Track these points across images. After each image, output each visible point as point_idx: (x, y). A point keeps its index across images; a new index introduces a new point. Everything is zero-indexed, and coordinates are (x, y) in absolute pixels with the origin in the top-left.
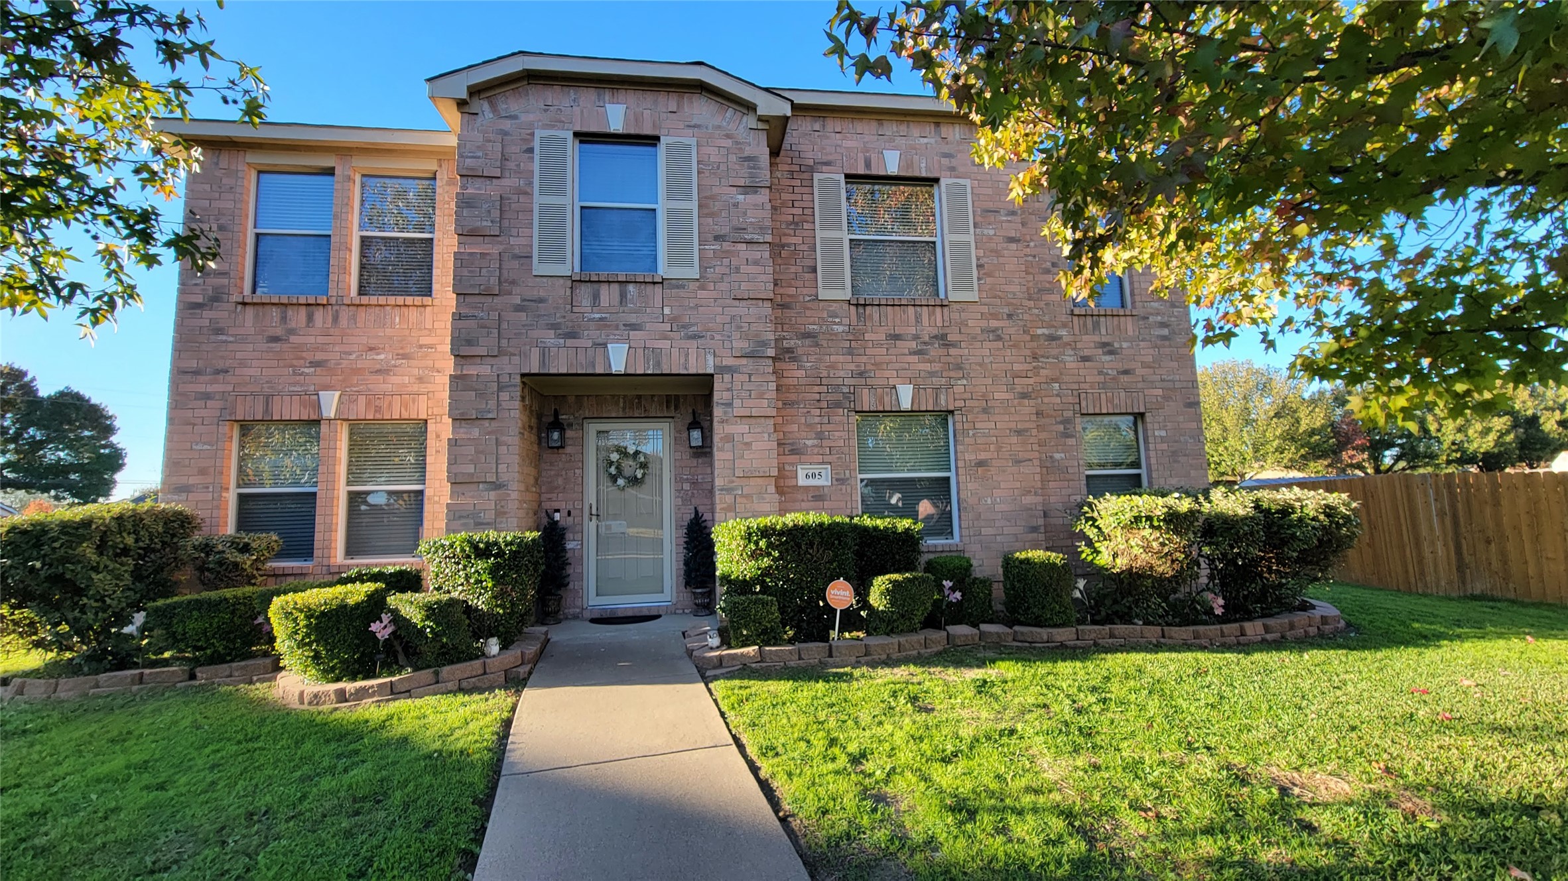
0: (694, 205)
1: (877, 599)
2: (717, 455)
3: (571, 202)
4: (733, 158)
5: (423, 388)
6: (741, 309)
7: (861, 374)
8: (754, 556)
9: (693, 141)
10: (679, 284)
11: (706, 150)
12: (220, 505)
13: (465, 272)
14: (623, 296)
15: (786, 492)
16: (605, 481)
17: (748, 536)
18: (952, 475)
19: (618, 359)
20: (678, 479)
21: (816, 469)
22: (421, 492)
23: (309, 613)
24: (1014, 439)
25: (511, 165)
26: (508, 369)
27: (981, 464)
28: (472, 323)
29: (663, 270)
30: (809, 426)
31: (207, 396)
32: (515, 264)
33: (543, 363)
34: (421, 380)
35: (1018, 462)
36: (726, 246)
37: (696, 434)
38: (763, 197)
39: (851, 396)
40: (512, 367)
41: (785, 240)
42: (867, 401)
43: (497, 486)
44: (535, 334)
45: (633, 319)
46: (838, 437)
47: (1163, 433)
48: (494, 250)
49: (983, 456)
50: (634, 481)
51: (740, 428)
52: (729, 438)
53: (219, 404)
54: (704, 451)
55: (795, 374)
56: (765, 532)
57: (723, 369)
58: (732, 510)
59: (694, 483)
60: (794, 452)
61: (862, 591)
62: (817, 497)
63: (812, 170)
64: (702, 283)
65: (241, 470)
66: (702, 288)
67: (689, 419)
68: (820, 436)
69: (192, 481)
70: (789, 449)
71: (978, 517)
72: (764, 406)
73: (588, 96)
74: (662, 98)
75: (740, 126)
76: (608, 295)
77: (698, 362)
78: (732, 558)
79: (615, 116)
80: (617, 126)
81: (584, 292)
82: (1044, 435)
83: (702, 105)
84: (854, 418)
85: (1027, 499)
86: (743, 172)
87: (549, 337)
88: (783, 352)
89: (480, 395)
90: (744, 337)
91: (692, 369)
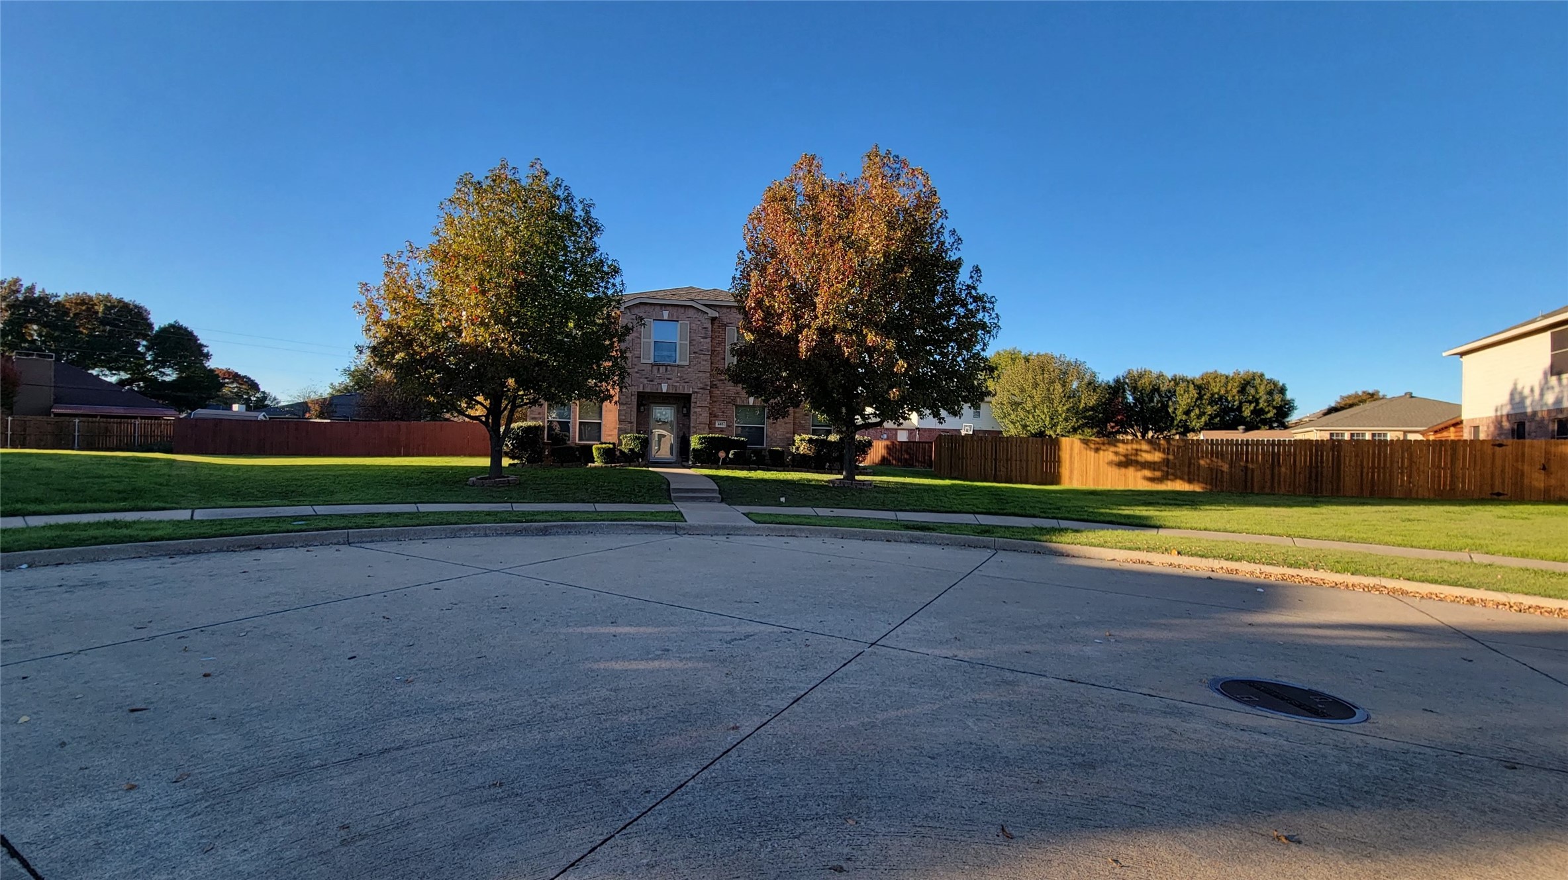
0: (688, 343)
1: (731, 456)
2: (692, 417)
3: (652, 341)
4: (700, 328)
6: (701, 374)
7: (737, 393)
8: (701, 444)
9: (688, 322)
10: (682, 366)
11: (691, 325)
12: (543, 423)
14: (666, 369)
15: (711, 428)
16: (655, 423)
17: (698, 439)
18: (765, 426)
19: (664, 388)
20: (678, 422)
21: (721, 422)
22: (600, 423)
26: (633, 390)
27: (773, 423)
29: (678, 362)
30: (721, 409)
32: (636, 359)
33: (643, 389)
35: (787, 424)
36: (697, 355)
37: (685, 411)
38: (709, 340)
39: (734, 400)
40: (635, 389)
41: (716, 350)
42: (739, 402)
43: (631, 423)
44: (641, 380)
45: (669, 377)
46: (729, 413)
48: (630, 355)
49: (775, 421)
50: (665, 423)
51: (699, 410)
52: (695, 412)
54: (688, 415)
55: (716, 392)
56: (704, 438)
57: (694, 392)
58: (695, 433)
59: (684, 425)
60: (715, 417)
61: (727, 454)
62: (721, 430)
63: (726, 325)
64: (689, 366)
65: (548, 413)
66: (690, 368)
67: (682, 405)
68: (723, 412)
69: (536, 416)
70: (713, 416)
71: (772, 439)
72: (706, 404)
73: (658, 308)
74: (679, 309)
75: (702, 318)
76: (662, 369)
77: (687, 390)
78: (695, 443)
79: (666, 314)
80: (666, 317)
81: (655, 368)
82: (797, 415)
83: (691, 312)
84: (734, 407)
85: (788, 435)
86: (703, 332)
87: (645, 381)
88: (713, 386)
89: (627, 397)
90: (701, 383)
91: (686, 392)
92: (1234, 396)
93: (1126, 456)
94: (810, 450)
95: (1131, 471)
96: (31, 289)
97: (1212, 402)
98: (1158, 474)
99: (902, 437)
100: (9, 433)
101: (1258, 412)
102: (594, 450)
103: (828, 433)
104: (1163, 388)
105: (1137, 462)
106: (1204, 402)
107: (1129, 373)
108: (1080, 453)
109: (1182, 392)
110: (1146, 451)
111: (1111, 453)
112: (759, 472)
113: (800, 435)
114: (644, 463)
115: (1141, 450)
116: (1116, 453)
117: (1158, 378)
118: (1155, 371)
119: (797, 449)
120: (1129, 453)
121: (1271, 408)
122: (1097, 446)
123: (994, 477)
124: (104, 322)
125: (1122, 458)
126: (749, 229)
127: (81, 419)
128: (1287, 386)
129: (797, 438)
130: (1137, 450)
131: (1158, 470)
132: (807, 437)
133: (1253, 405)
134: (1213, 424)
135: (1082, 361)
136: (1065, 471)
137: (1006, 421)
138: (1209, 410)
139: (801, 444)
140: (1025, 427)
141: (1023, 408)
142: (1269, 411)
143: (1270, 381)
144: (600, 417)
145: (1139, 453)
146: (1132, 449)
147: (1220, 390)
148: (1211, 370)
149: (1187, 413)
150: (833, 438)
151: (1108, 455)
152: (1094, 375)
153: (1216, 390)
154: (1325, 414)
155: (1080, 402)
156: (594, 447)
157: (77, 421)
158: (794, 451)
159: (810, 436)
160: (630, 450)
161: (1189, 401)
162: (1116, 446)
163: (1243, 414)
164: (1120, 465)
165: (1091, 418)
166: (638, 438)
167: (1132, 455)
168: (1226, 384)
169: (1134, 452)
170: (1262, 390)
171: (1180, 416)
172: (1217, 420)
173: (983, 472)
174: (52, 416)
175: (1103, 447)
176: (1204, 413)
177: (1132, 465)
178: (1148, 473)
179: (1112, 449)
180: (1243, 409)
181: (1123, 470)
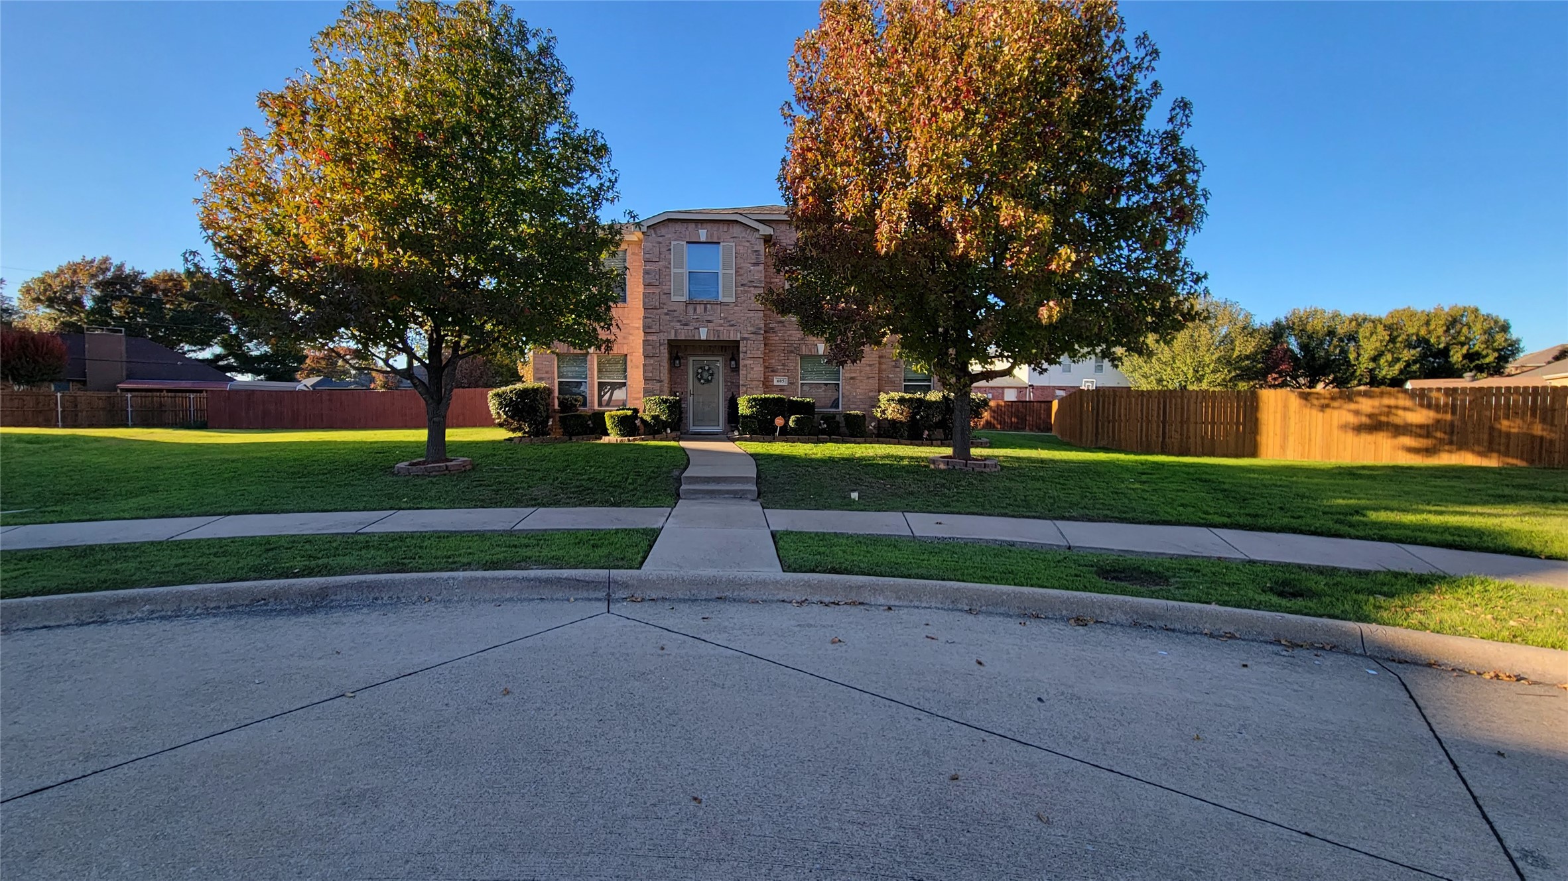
0: (733, 272)
1: (791, 424)
2: (741, 372)
3: (685, 271)
4: (749, 251)
5: (625, 341)
6: (751, 314)
7: (802, 339)
8: (751, 408)
9: (734, 244)
10: (727, 304)
11: (738, 247)
12: (553, 384)
13: (647, 300)
14: (705, 309)
15: (767, 385)
16: (696, 381)
17: (749, 402)
18: (840, 382)
19: (703, 334)
20: (726, 381)
21: (781, 378)
22: (624, 383)
24: (868, 368)
25: (662, 256)
26: (663, 338)
27: (852, 378)
28: (650, 320)
29: (721, 299)
30: (780, 361)
32: (665, 296)
33: (676, 336)
34: (624, 338)
35: (868, 378)
36: (746, 289)
37: (733, 363)
38: (761, 267)
39: (798, 348)
40: (664, 337)
41: (773, 280)
42: (804, 351)
43: (660, 381)
44: (672, 324)
45: (709, 318)
46: (791, 366)
48: (657, 291)
49: (853, 375)
50: (708, 381)
51: (750, 362)
52: (745, 366)
54: (736, 370)
55: (775, 338)
56: (754, 400)
57: (743, 339)
58: (745, 393)
59: (732, 382)
60: (772, 371)
61: (787, 421)
62: (782, 389)
64: (736, 304)
65: (559, 372)
66: (736, 306)
67: (731, 358)
68: (784, 365)
69: (543, 376)
70: (769, 370)
71: (849, 400)
72: (759, 354)
73: (692, 226)
74: (721, 226)
75: (753, 237)
76: (700, 309)
77: (734, 336)
78: (744, 408)
79: (703, 235)
80: (703, 239)
81: (690, 308)
82: (884, 367)
83: (736, 230)
84: (799, 358)
85: (871, 394)
86: (754, 257)
87: (678, 325)
88: (769, 330)
89: (654, 348)
90: (752, 325)
91: (732, 338)
92: (1439, 337)
93: (1370, 416)
94: (902, 414)
95: (1381, 438)
96: (120, 268)
97: (1409, 345)
98: (1427, 443)
99: (1011, 396)
101: (1471, 356)
102: (607, 419)
103: (927, 389)
104: (1341, 330)
105: (1391, 426)
106: (1398, 345)
107: (1294, 313)
109: (1368, 334)
110: (1405, 409)
111: (1348, 413)
112: (829, 444)
113: (887, 393)
114: (674, 434)
115: (1397, 407)
116: (1357, 413)
117: (1333, 318)
118: (1329, 309)
119: (883, 412)
120: (1376, 411)
121: (1490, 351)
122: (1323, 401)
123: (1162, 448)
124: (190, 297)
125: (1364, 420)
126: (797, 66)
127: (134, 393)
128: (1511, 323)
129: (883, 397)
130: (1389, 407)
132: (896, 395)
133: (1466, 347)
134: (1409, 373)
135: (1234, 301)
136: (1267, 439)
137: (1137, 375)
138: (1407, 355)
139: (889, 407)
140: (1160, 381)
141: (1159, 360)
142: (1487, 355)
143: (1487, 318)
144: (625, 377)
145: (1394, 411)
146: (1384, 406)
147: (1419, 330)
148: (1401, 307)
149: (1374, 359)
150: (934, 396)
151: (1343, 414)
152: (1248, 316)
153: (1412, 330)
154: (1557, 358)
155: (1233, 350)
156: (606, 414)
157: (129, 395)
158: (879, 415)
159: (900, 394)
160: (654, 417)
161: (1378, 344)
162: (1356, 402)
163: (1451, 359)
164: (1359, 429)
165: (1248, 368)
166: (665, 402)
167: (1380, 414)
168: (1428, 323)
169: (1386, 409)
170: (1477, 329)
171: (1364, 365)
172: (1415, 367)
173: (1144, 439)
174: (119, 391)
175: (1334, 405)
176: (1398, 360)
177: (1381, 430)
178: (1407, 441)
179: (1352, 406)
180: (1451, 353)
181: (1369, 437)
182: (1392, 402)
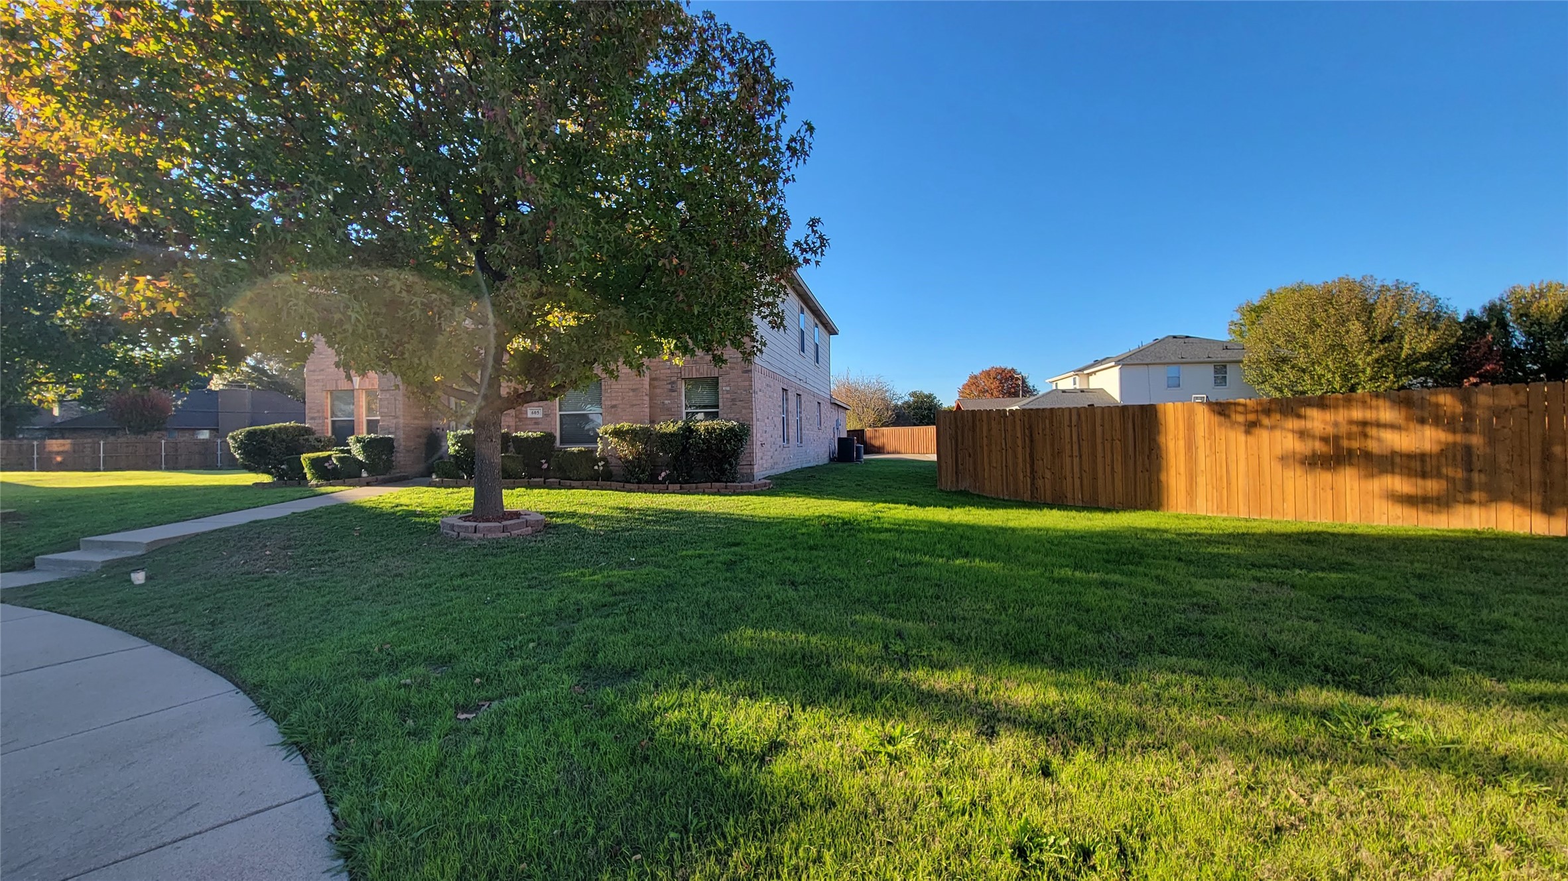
12: (324, 424)
15: (520, 418)
18: (603, 412)
21: (536, 409)
23: (309, 459)
27: (613, 406)
31: (317, 381)
35: (633, 405)
47: (728, 388)
49: (614, 403)
53: (321, 384)
62: (536, 422)
65: (332, 411)
69: (316, 415)
82: (658, 391)
93: (1325, 439)
95: (1349, 480)
98: (1432, 486)
100: (163, 454)
105: (1367, 456)
108: (1211, 433)
110: (1392, 427)
111: (1290, 436)
115: (1379, 425)
116: (1302, 434)
120: (1339, 431)
122: (1252, 417)
125: (1318, 446)
130: (1364, 424)
131: (1439, 475)
135: (1411, 281)
136: (1175, 477)
145: (1373, 432)
146: (1351, 422)
151: (1282, 439)
162: (1299, 416)
164: (1313, 462)
167: (1350, 436)
169: (1356, 428)
175: (1266, 421)
177: (1351, 464)
178: (1399, 484)
179: (1292, 424)
181: (1326, 477)
182: (1369, 415)
